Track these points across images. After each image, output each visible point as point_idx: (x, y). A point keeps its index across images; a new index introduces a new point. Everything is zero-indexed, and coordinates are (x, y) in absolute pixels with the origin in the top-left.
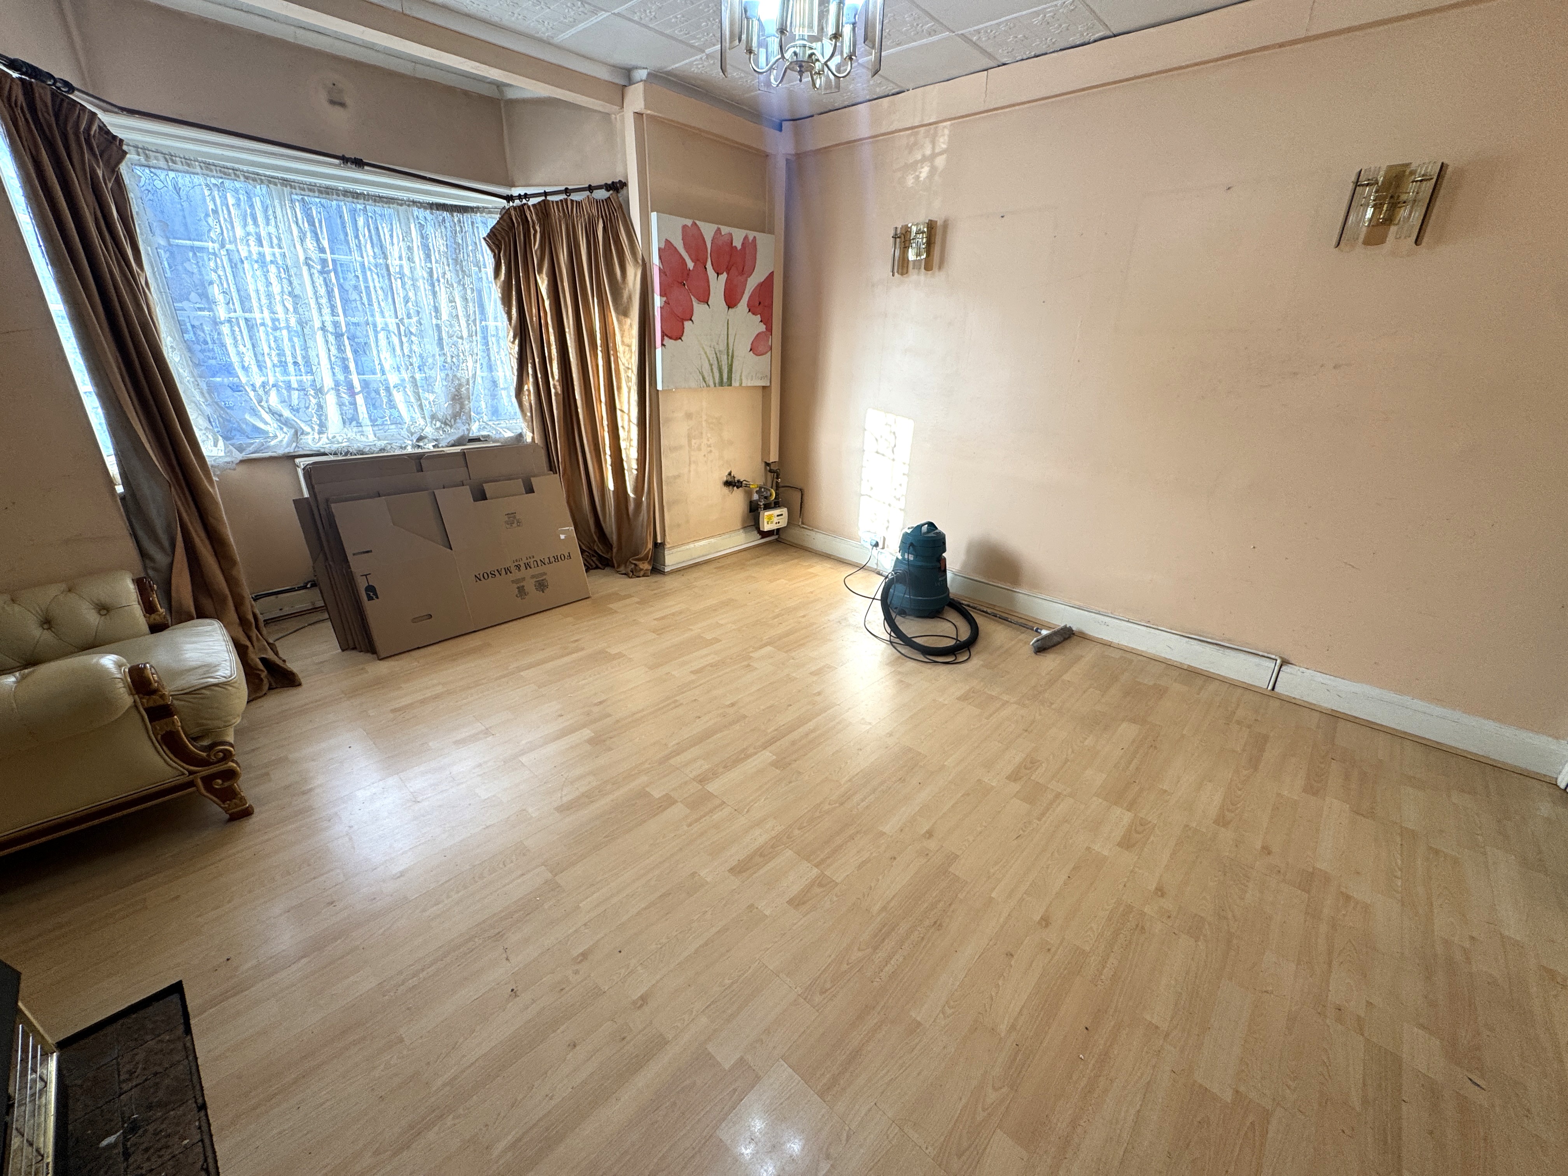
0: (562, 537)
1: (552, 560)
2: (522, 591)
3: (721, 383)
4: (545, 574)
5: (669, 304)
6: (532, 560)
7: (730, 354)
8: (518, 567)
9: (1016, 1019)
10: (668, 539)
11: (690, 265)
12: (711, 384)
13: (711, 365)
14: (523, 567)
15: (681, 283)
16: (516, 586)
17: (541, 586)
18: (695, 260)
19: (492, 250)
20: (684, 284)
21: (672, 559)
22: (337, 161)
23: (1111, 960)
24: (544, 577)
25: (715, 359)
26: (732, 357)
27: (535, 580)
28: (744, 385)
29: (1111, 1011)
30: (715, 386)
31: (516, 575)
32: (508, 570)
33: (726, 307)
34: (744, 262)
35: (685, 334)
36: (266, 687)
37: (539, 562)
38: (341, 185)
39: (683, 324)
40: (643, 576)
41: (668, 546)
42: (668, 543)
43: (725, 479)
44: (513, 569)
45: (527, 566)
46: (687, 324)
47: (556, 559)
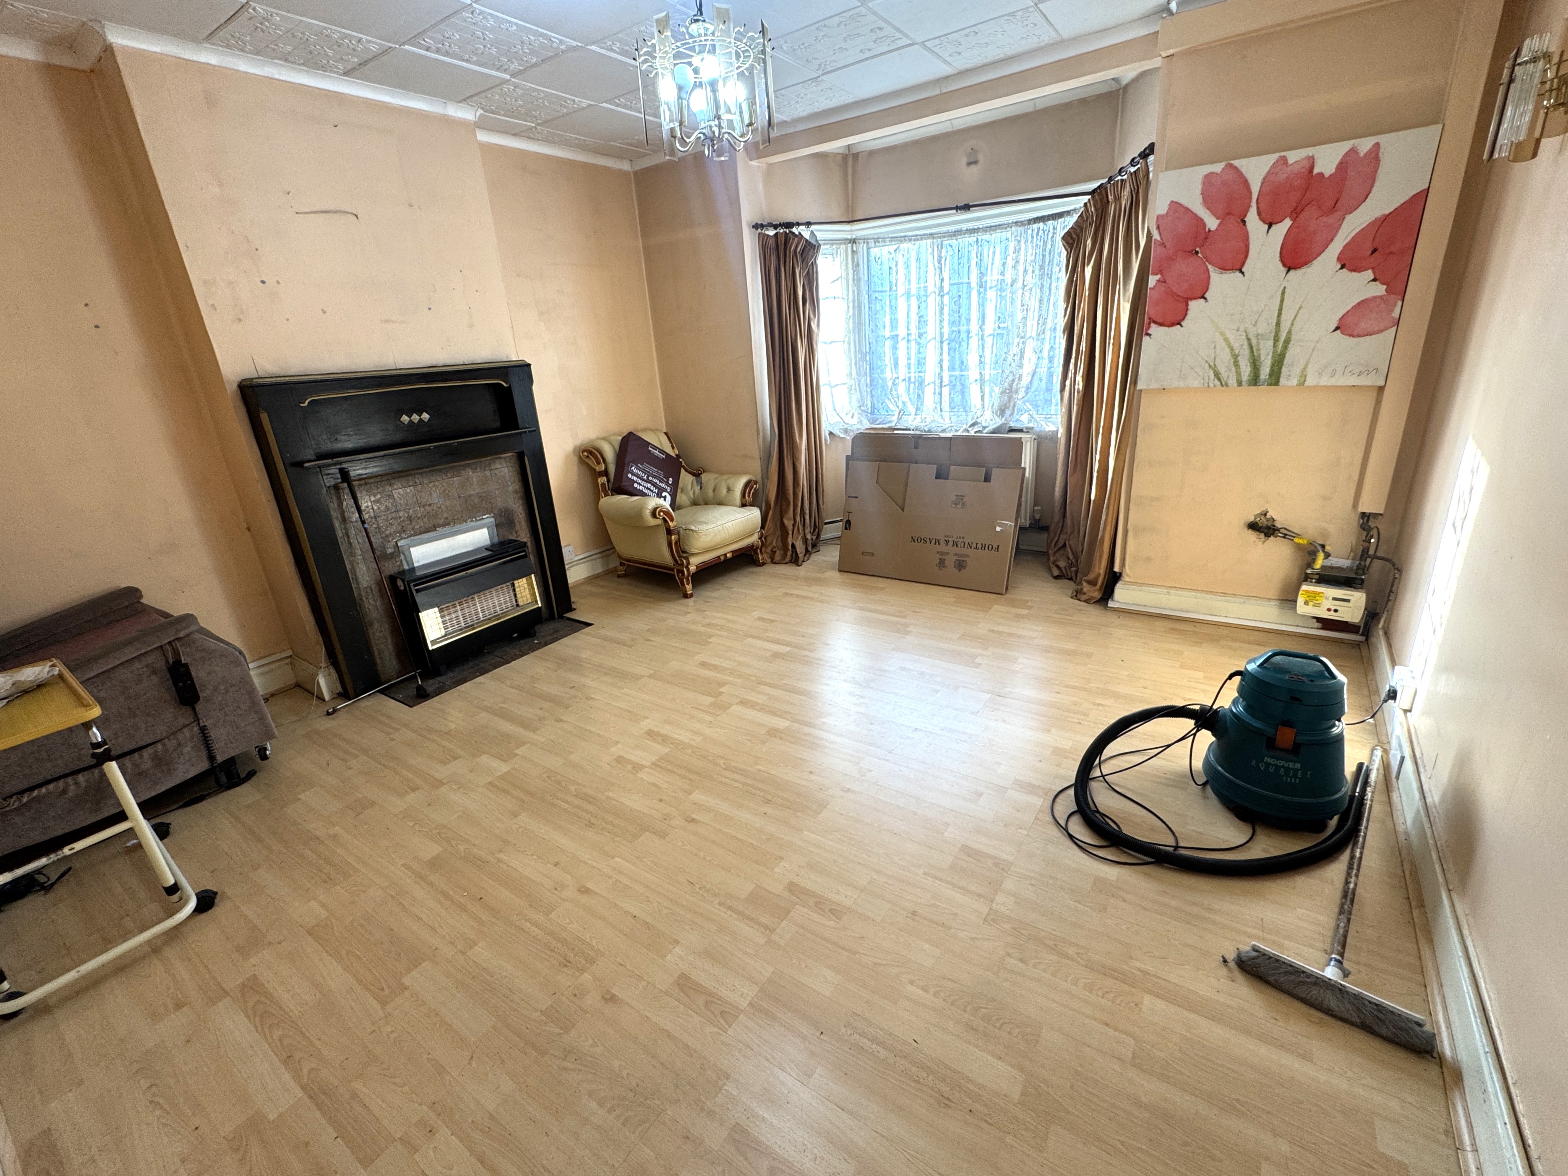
0: (998, 529)
1: (979, 546)
2: (942, 563)
3: (1255, 380)
4: (968, 556)
5: (1165, 282)
6: (961, 540)
7: (1282, 339)
8: (947, 542)
9: (505, 863)
10: (1127, 569)
11: (1212, 223)
12: (1233, 382)
13: (1235, 357)
14: (951, 543)
15: (1190, 252)
16: (939, 556)
17: (960, 565)
18: (1224, 216)
19: (1066, 250)
20: (1197, 253)
21: (1122, 595)
22: (954, 211)
23: (537, 930)
24: (966, 559)
25: (1246, 346)
26: (1287, 341)
27: (957, 558)
28: (1310, 382)
29: (494, 920)
30: (1240, 384)
31: (943, 548)
32: (938, 542)
33: (1284, 270)
34: (1340, 192)
35: (1189, 317)
36: (787, 560)
37: (966, 544)
38: (964, 227)
39: (1187, 305)
40: (1085, 601)
41: (1125, 578)
42: (1127, 575)
43: (1252, 519)
44: (942, 542)
45: (955, 544)
46: (1194, 305)
47: (983, 547)
